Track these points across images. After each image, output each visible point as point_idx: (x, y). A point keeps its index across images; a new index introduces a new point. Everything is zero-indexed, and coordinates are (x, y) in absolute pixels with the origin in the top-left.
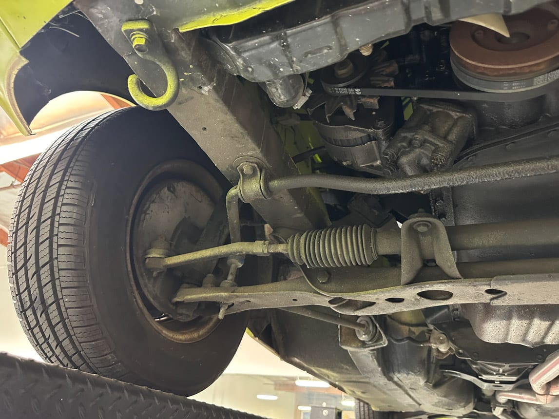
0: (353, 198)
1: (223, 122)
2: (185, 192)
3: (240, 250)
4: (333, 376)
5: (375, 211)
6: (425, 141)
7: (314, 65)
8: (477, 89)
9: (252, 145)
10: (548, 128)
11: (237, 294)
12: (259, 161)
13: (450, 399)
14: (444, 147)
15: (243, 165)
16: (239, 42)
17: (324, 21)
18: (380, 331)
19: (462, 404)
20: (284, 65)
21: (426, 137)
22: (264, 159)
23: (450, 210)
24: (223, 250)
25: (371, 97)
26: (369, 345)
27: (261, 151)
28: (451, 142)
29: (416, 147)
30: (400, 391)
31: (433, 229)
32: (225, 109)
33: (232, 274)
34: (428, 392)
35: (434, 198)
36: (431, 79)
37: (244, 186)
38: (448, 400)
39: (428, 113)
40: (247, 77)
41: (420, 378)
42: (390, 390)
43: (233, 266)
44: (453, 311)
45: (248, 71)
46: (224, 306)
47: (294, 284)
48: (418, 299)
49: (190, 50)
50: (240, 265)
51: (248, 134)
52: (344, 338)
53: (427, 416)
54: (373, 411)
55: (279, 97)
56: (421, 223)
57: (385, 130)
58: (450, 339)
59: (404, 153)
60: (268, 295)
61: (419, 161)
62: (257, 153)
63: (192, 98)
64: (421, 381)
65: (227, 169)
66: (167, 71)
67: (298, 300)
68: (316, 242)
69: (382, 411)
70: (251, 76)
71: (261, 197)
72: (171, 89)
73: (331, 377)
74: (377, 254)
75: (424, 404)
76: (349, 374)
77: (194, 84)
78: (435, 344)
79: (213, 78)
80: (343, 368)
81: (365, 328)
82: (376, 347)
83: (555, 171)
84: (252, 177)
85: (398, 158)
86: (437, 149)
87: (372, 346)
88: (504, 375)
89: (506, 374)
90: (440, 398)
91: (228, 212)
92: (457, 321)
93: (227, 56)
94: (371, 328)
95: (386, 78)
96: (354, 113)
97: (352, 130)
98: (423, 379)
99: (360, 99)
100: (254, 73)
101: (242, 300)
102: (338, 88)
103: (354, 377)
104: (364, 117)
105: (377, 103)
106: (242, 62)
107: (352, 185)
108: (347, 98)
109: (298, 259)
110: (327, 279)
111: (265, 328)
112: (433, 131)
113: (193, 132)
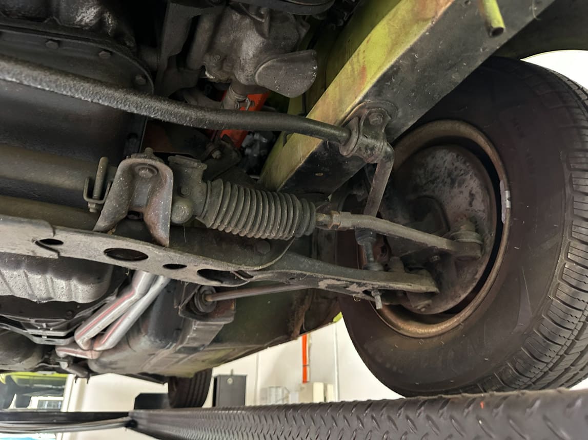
88: (50, 330)
89: (52, 329)
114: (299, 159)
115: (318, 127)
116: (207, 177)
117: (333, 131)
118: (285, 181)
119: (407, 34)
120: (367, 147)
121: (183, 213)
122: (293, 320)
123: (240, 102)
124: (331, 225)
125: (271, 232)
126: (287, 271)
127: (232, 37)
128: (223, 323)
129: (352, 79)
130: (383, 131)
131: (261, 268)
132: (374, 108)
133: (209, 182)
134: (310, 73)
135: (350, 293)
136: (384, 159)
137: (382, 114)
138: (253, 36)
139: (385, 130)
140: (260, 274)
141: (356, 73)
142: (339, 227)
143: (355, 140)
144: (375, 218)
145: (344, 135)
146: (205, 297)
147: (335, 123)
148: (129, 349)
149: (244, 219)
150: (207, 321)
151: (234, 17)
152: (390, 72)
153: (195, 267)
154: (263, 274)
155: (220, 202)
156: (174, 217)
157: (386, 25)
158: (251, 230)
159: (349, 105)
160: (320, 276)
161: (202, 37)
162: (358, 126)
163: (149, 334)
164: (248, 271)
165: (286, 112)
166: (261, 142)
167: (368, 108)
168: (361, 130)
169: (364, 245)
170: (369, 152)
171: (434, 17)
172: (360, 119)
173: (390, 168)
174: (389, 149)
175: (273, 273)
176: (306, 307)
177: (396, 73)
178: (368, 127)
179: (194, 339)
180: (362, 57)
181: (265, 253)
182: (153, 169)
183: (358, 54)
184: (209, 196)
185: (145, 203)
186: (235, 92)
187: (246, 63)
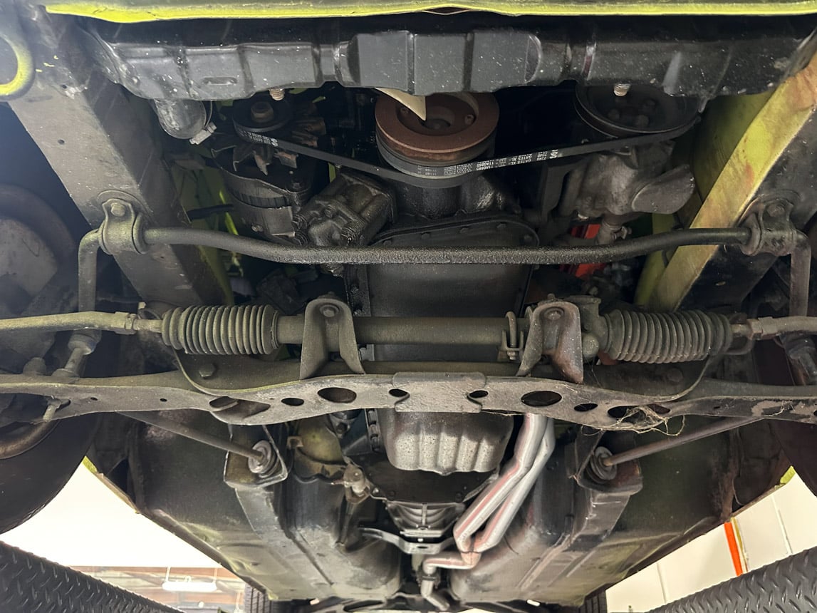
0: (265, 279)
1: (90, 138)
2: (13, 236)
3: (91, 322)
4: (213, 536)
5: (289, 298)
6: (338, 213)
7: (215, 94)
8: (395, 167)
9: (127, 176)
10: (460, 223)
11: (78, 386)
12: (136, 200)
13: (368, 570)
14: (355, 222)
15: (111, 202)
16: (127, 45)
17: (229, 49)
18: (280, 462)
19: (383, 579)
20: (180, 86)
21: (340, 209)
22: (143, 199)
23: (366, 302)
24: (65, 319)
25: (290, 152)
26: (264, 480)
27: (141, 188)
28: (365, 219)
29: (328, 218)
30: (305, 559)
31: (339, 314)
32: (97, 122)
33: (73, 361)
34: (340, 560)
35: (349, 284)
36: (362, 150)
37: (109, 230)
38: (365, 571)
39: (349, 184)
40: (131, 89)
41: (329, 535)
42: (291, 557)
43: (77, 350)
44: (371, 437)
45: (133, 82)
46: (53, 403)
47: (165, 379)
48: (319, 402)
49: (57, 36)
50: (89, 351)
51: (125, 161)
52: (231, 471)
53: (343, 607)
54: (271, 602)
55: (170, 123)
56: (328, 306)
57: (300, 194)
58: (367, 475)
59: (317, 223)
60: (125, 390)
61: (331, 234)
62: (133, 189)
63: (50, 98)
64: (332, 542)
65: (88, 204)
66: (19, 54)
67: (168, 401)
68: (202, 319)
69: (281, 600)
70: (137, 89)
71: (131, 249)
72: (21, 78)
73: (210, 538)
74: (277, 341)
75: (337, 583)
76: (236, 531)
77: (56, 81)
78: (349, 481)
79: (86, 80)
80: (227, 522)
81: (262, 457)
82: (273, 483)
83: (449, 261)
84: (122, 221)
85: (309, 227)
86: (349, 224)
87: (267, 482)
88: (427, 527)
89: (429, 527)
90: (356, 568)
91: (79, 265)
92: (377, 452)
93: (108, 57)
94: (269, 456)
95: (309, 136)
96: (267, 166)
97: (264, 187)
98: (334, 537)
99: (276, 152)
100: (141, 85)
101: (84, 396)
102: (252, 132)
103: (242, 537)
104: (278, 174)
105: (295, 161)
106: (126, 69)
107: (251, 247)
108: (262, 148)
109: (174, 341)
110: (211, 373)
111: (117, 464)
112: (349, 204)
113: (43, 143)
114: (693, 272)
115: (713, 234)
116: (603, 311)
117: (730, 234)
118: (680, 301)
119: (788, 126)
120: (774, 241)
121: (592, 346)
122: (719, 494)
123: (616, 232)
124: (750, 335)
125: (683, 353)
126: (709, 398)
127: (600, 177)
128: (629, 494)
129: (737, 179)
130: (788, 220)
131: (678, 396)
132: (771, 200)
133: (607, 315)
134: (687, 186)
135: (797, 419)
136: (798, 248)
137: (783, 204)
138: (623, 170)
139: (790, 218)
140: (677, 406)
141: (740, 173)
142: (762, 335)
143: (758, 237)
144: (806, 317)
145: (744, 234)
146: (602, 462)
147: (729, 225)
148: (511, 551)
149: (652, 343)
150: (611, 492)
151: (601, 160)
152: (780, 164)
153: (606, 406)
154: (681, 405)
155: (624, 330)
156: (585, 351)
157: (762, 122)
158: (662, 354)
159: (741, 205)
160: (751, 398)
161: (573, 187)
162: (756, 221)
163: (536, 524)
164: (664, 403)
165: (652, 233)
166: (622, 271)
167: (764, 202)
168: (762, 225)
169: (799, 357)
170: (778, 245)
171: (813, 106)
172: (757, 215)
173: (808, 256)
174: (801, 237)
175: (692, 402)
176: (732, 473)
177: (786, 162)
178: (768, 220)
179: (594, 522)
180: (743, 158)
181: (678, 381)
182: (560, 310)
183: (738, 155)
184: (611, 327)
185: (555, 344)
186: (610, 225)
187: (619, 195)
